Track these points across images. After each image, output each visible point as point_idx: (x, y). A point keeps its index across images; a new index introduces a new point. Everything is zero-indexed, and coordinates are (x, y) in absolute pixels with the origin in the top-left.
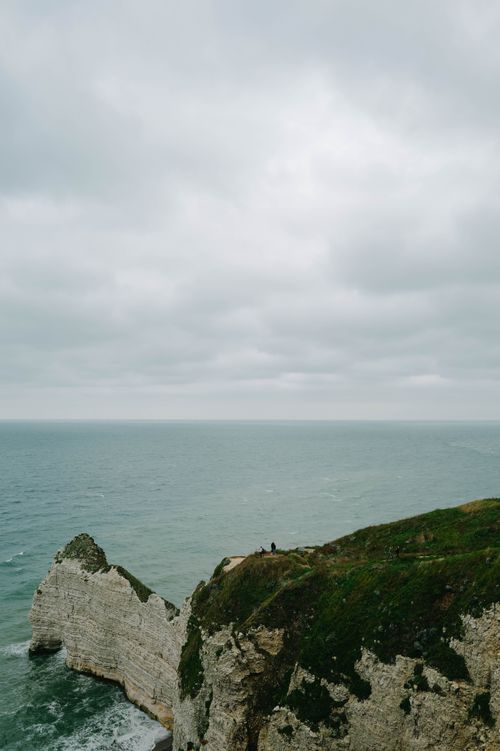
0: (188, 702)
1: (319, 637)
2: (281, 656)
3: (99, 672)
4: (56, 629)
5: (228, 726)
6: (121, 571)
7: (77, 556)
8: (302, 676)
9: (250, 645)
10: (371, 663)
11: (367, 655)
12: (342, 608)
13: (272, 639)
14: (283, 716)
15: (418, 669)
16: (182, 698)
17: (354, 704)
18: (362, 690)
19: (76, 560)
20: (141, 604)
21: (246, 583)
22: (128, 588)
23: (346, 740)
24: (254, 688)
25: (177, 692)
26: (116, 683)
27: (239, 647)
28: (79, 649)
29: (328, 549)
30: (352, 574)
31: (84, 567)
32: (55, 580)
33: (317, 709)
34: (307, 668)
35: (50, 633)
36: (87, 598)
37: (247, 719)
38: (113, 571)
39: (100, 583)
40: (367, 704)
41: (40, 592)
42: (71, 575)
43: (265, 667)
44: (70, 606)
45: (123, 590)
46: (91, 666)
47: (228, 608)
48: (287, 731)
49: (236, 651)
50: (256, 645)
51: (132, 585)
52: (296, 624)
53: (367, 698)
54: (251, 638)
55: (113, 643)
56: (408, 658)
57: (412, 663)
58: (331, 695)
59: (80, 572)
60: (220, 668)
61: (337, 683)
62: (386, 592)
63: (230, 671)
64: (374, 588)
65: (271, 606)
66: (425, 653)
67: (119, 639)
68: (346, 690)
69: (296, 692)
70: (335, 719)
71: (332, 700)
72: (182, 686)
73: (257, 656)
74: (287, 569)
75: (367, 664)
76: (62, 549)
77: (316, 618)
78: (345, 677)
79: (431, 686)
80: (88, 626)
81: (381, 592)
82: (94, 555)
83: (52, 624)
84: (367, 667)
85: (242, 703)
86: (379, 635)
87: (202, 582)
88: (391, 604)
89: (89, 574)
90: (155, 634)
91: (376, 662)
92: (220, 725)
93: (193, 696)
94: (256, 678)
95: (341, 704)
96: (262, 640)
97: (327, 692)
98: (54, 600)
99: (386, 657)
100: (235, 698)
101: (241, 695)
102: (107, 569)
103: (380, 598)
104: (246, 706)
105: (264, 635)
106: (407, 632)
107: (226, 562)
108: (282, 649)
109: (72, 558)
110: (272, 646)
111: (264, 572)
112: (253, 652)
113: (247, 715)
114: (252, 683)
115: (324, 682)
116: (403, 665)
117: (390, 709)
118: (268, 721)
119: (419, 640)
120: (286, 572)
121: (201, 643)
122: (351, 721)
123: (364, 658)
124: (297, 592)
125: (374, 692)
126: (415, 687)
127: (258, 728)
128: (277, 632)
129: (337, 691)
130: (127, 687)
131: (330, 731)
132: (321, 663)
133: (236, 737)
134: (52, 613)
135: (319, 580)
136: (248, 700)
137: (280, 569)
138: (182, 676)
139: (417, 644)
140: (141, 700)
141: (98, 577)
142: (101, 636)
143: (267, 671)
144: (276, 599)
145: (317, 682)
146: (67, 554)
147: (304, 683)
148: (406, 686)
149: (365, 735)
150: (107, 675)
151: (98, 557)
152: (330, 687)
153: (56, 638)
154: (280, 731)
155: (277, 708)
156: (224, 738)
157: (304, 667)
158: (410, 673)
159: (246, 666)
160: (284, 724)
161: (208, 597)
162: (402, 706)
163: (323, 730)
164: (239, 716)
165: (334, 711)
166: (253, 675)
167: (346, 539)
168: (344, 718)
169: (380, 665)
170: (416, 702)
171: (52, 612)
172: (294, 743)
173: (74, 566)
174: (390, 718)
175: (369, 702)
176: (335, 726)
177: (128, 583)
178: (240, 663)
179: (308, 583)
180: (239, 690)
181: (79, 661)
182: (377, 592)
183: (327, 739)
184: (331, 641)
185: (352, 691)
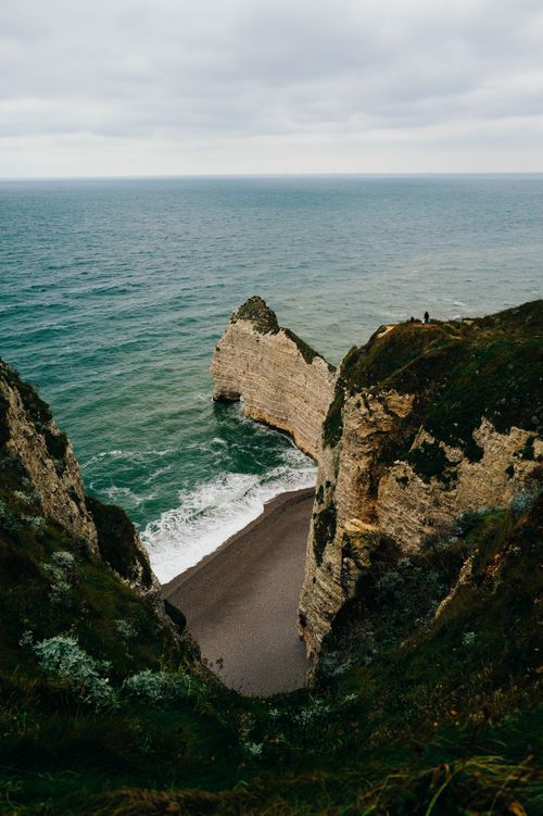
0: (328, 451)
1: (445, 405)
2: (408, 419)
3: (272, 422)
4: (235, 383)
5: (353, 471)
6: (289, 333)
7: (250, 318)
8: (425, 437)
9: (379, 406)
10: (488, 431)
11: (485, 425)
12: (474, 379)
13: (402, 403)
14: (402, 468)
15: (530, 441)
16: (324, 447)
17: (466, 466)
18: (475, 454)
19: (249, 322)
20: (306, 365)
21: (390, 350)
22: (294, 350)
23: (453, 493)
24: (380, 443)
25: (321, 442)
26: (287, 433)
27: (367, 406)
28: (255, 402)
29: (486, 322)
30: (492, 347)
31: (255, 328)
32: (231, 339)
33: (432, 466)
34: (429, 432)
35: (229, 386)
36: (259, 358)
37: (370, 468)
38: (281, 333)
39: (270, 344)
40: (476, 466)
41: (218, 349)
42: (245, 335)
43: (392, 427)
44: (245, 363)
45: (290, 351)
46: (265, 416)
47: (369, 373)
48: (404, 481)
49: (364, 410)
50: (386, 407)
51: (299, 347)
52: (427, 392)
53: (478, 461)
54: (381, 400)
55: (283, 399)
56: (523, 431)
57: (525, 435)
58: (447, 456)
59: (252, 333)
60: (351, 423)
61: (454, 446)
62: (520, 367)
63: (357, 426)
64: (509, 362)
65: (405, 373)
66: (540, 428)
67: (288, 396)
68: (461, 453)
69: (417, 450)
70: (447, 476)
71: (447, 460)
72: (325, 436)
73: (386, 416)
74: (434, 338)
75: (484, 434)
76: (236, 311)
77: (448, 386)
78: (462, 442)
79: (536, 456)
80: (262, 382)
81: (515, 366)
82: (265, 317)
83: (230, 378)
84: (484, 435)
85: (368, 454)
86: (502, 408)
87: (355, 347)
88: (520, 379)
89: (261, 335)
90: (318, 393)
91: (491, 432)
92: (347, 470)
93: (333, 446)
94: (383, 436)
95: (454, 464)
96: (392, 403)
97: (445, 453)
98: (230, 357)
99: (502, 428)
100: (361, 449)
101: (366, 448)
102: (276, 332)
103: (512, 372)
104: (371, 458)
105: (395, 399)
106: (527, 406)
107: (382, 329)
108: (411, 413)
109: (245, 319)
110: (401, 409)
111: (410, 340)
112: (382, 412)
113: (371, 464)
114: (378, 439)
115: (442, 444)
116: (517, 436)
117: (497, 473)
118: (389, 471)
119: (538, 415)
120: (433, 342)
121: (343, 402)
122: (461, 479)
123: (482, 427)
124: (433, 361)
125: (485, 457)
126: (521, 455)
127: (380, 475)
128: (407, 396)
129: (453, 453)
130: (296, 436)
131: (441, 484)
132: (443, 428)
133: (359, 480)
134: (229, 370)
135: (458, 351)
136: (373, 453)
137: (427, 339)
138: (325, 429)
139: (535, 418)
140: (307, 449)
141: (268, 339)
142: (272, 391)
143: (393, 431)
144: (410, 368)
145: (436, 444)
146: (241, 315)
147: (425, 444)
148: (515, 455)
149: (470, 491)
150: (279, 425)
151: (269, 319)
152: (446, 449)
153: (235, 390)
154: (398, 480)
155: (397, 462)
156: (350, 480)
157: (427, 429)
158: (521, 443)
159: (374, 424)
160: (402, 475)
161: (356, 361)
162: (507, 471)
163: (434, 483)
164: (363, 464)
165: (448, 469)
166: (379, 432)
167: (509, 312)
168: (455, 476)
169: (495, 434)
170: (519, 469)
171: (230, 367)
172: (407, 490)
173: (247, 327)
174: (494, 480)
175: (479, 465)
176: (446, 481)
177: (295, 345)
178: (367, 421)
179: (445, 353)
180: (364, 443)
181: (254, 411)
182: (511, 367)
183: (438, 491)
184: (456, 409)
185: (466, 455)
